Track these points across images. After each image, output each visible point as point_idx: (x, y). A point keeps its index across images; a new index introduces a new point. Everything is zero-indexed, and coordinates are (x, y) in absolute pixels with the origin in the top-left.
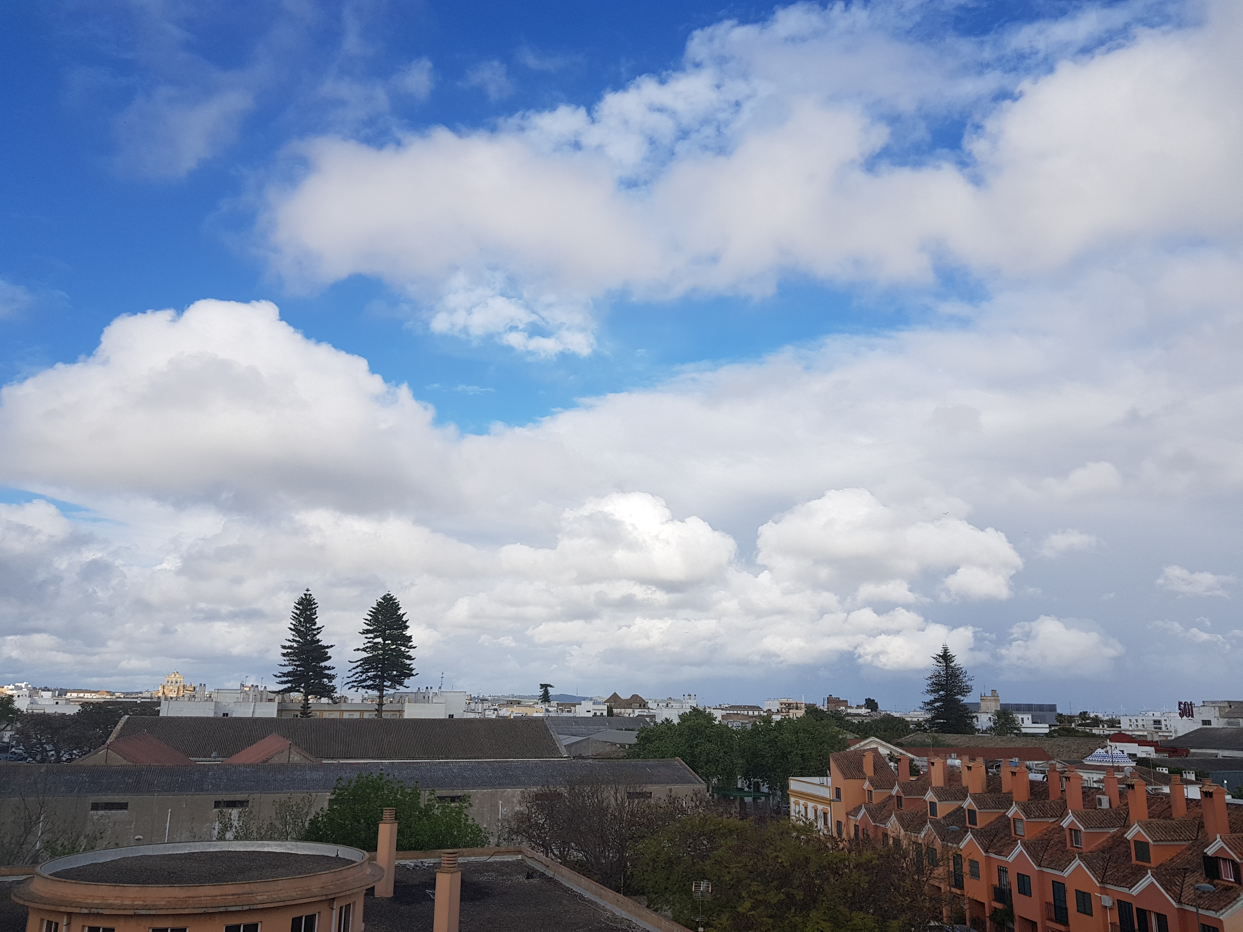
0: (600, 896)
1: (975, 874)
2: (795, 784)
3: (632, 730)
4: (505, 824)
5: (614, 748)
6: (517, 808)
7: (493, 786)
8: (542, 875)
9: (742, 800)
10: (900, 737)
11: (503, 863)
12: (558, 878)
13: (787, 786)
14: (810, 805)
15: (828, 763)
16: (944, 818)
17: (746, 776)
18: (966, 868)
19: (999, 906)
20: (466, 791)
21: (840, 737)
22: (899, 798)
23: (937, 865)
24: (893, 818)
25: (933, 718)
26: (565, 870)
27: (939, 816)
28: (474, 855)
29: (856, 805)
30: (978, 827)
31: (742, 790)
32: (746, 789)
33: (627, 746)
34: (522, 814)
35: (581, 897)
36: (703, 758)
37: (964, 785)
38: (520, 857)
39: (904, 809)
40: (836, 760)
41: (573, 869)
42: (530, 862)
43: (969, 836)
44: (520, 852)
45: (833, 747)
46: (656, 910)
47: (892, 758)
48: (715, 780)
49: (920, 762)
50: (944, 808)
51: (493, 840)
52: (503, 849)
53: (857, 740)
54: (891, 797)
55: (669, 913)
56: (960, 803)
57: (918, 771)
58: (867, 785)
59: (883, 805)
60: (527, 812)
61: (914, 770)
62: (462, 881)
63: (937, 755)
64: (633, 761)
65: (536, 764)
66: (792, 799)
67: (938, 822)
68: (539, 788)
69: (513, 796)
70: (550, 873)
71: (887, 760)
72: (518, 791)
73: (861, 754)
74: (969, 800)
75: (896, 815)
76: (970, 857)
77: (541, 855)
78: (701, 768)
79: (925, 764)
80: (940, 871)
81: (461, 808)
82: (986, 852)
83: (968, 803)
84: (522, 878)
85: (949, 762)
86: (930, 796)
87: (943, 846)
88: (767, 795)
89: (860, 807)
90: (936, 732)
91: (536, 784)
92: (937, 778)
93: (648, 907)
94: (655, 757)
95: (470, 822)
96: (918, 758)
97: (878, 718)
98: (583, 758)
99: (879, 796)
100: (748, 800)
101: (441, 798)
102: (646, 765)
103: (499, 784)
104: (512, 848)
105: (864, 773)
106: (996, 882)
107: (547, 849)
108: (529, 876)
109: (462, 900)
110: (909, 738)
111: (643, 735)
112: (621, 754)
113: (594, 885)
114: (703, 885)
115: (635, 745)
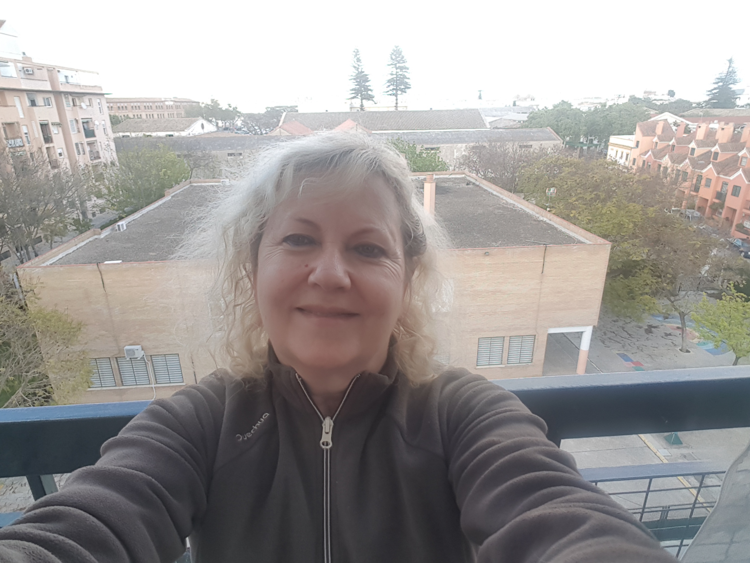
0: (501, 194)
1: (708, 185)
2: (613, 139)
3: (526, 113)
4: (458, 160)
5: (515, 123)
6: (464, 153)
7: (452, 143)
8: (474, 184)
9: (582, 148)
10: (684, 112)
11: (456, 178)
12: (481, 185)
13: (608, 141)
14: (620, 150)
15: (635, 128)
16: (698, 157)
17: (586, 136)
18: (703, 182)
19: (717, 201)
20: (438, 146)
21: (646, 113)
22: (673, 146)
23: (686, 181)
24: (667, 156)
25: (710, 100)
26: (484, 182)
27: (695, 155)
28: (442, 174)
29: (647, 150)
30: (717, 161)
31: (582, 143)
32: (585, 143)
33: (522, 122)
34: (466, 156)
35: (492, 194)
36: (563, 127)
37: (716, 138)
38: (463, 176)
39: (675, 152)
40: (640, 126)
41: (490, 181)
42: (468, 178)
43: (711, 166)
44: (464, 174)
45: (640, 119)
46: (527, 200)
47: (675, 124)
48: (568, 139)
49: (692, 126)
50: (699, 151)
51: (451, 168)
52: (455, 172)
53: (657, 114)
54: (669, 145)
55: (534, 202)
56: (710, 148)
57: (690, 131)
58: (656, 139)
59: (663, 150)
60: (468, 155)
61: (687, 130)
62: (436, 186)
63: (703, 122)
64: (524, 130)
65: (474, 132)
66: (610, 147)
67: (694, 159)
68: (474, 143)
69: (461, 148)
70: (477, 183)
71: (672, 125)
72: (464, 145)
73: (656, 123)
74: (717, 147)
75: (669, 155)
76: (707, 177)
77: (474, 175)
78: (561, 132)
79: (695, 127)
80: (687, 184)
81: (436, 153)
82: (718, 174)
83: (716, 148)
84: (464, 185)
85: (712, 126)
86: (693, 145)
87: (692, 171)
88: (596, 146)
89: (648, 151)
90: (709, 108)
91: (472, 142)
92: (700, 135)
93: (524, 199)
94: (536, 127)
95: (440, 160)
96: (692, 124)
97: (673, 101)
98: (498, 128)
99: (661, 145)
100: (585, 148)
101: (427, 149)
102: (531, 132)
103: (455, 142)
104: (460, 171)
105: (656, 133)
106: (719, 189)
107: (477, 172)
108: (467, 184)
109: (436, 194)
110: (689, 112)
111: (531, 115)
112: (518, 126)
113: (498, 189)
114: (552, 190)
115: (526, 121)
